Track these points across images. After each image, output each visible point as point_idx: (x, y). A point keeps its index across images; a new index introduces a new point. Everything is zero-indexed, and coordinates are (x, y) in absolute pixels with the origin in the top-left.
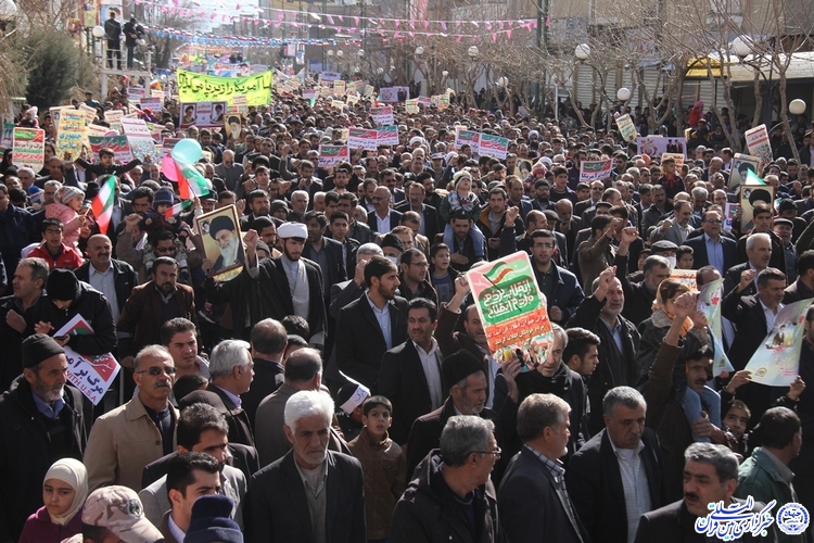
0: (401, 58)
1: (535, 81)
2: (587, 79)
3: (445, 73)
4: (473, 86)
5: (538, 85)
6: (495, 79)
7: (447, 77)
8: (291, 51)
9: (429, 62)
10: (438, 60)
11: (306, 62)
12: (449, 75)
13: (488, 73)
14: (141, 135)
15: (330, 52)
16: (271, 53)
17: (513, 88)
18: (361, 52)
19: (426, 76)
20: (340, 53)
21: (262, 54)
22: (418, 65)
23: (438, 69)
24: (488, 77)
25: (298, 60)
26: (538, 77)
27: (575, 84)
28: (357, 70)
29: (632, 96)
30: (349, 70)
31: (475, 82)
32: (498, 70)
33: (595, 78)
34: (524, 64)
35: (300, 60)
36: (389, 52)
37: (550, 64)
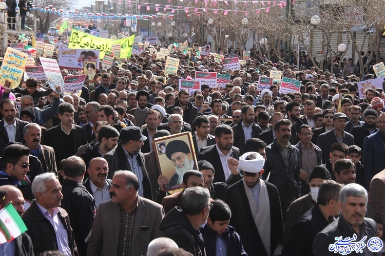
0: (199, 27)
1: (285, 40)
2: (319, 39)
3: (227, 36)
4: (245, 44)
5: (286, 42)
6: (259, 40)
7: (228, 39)
8: (128, 23)
9: (216, 29)
10: (222, 28)
11: (137, 30)
12: (230, 37)
13: (254, 35)
14: (54, 71)
15: (153, 24)
16: (115, 25)
17: (271, 45)
18: (173, 24)
19: (215, 38)
20: (160, 24)
21: (110, 25)
22: (210, 32)
23: (222, 33)
24: (254, 38)
25: (132, 29)
26: (286, 37)
27: (311, 42)
28: (170, 35)
29: (347, 49)
30: (165, 35)
31: (246, 41)
32: (261, 33)
33: (323, 37)
34: (277, 29)
35: (134, 29)
36: (190, 24)
37: (294, 29)
